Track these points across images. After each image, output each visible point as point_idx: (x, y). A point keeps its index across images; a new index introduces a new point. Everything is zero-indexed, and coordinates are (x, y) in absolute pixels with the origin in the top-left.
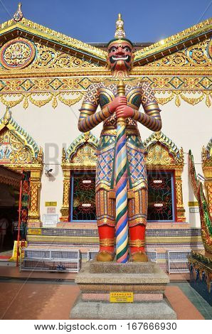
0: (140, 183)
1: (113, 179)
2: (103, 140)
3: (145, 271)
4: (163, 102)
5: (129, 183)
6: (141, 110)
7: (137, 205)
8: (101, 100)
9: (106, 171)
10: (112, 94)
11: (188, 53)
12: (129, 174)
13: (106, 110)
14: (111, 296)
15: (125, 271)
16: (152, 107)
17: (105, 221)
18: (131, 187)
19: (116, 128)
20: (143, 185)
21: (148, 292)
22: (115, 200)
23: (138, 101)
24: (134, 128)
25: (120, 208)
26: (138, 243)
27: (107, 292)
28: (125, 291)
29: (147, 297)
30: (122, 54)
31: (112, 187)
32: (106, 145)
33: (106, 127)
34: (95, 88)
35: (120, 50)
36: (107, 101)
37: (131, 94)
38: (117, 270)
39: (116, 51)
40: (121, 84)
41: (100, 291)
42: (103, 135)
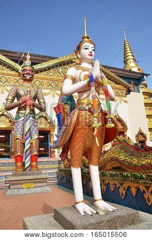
0: (35, 136)
1: (23, 134)
2: (18, 116)
3: (38, 174)
4: (46, 94)
5: (30, 136)
6: (37, 102)
7: (34, 146)
8: (18, 96)
9: (20, 130)
10: (23, 93)
11: (61, 70)
12: (31, 132)
13: (21, 101)
14: (24, 186)
15: (30, 175)
16: (42, 101)
17: (19, 154)
18: (31, 138)
19: (25, 109)
20: (37, 137)
21: (40, 182)
22: (24, 144)
23: (35, 97)
24: (33, 111)
25: (27, 147)
26: (34, 164)
27: (22, 184)
28: (30, 183)
29: (39, 185)
30: (29, 74)
31: (22, 138)
32: (19, 118)
33: (19, 109)
34: (14, 89)
35: (28, 72)
36: (21, 96)
37: (33, 94)
38: (26, 175)
39: (26, 72)
40: (29, 90)
41: (19, 184)
42: (18, 113)
